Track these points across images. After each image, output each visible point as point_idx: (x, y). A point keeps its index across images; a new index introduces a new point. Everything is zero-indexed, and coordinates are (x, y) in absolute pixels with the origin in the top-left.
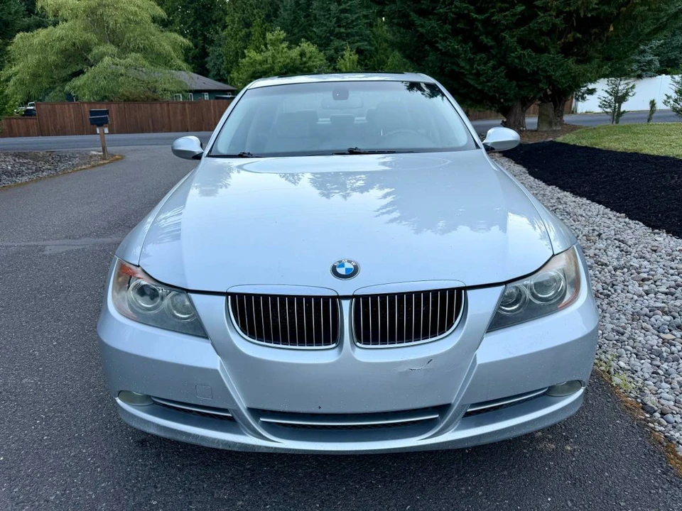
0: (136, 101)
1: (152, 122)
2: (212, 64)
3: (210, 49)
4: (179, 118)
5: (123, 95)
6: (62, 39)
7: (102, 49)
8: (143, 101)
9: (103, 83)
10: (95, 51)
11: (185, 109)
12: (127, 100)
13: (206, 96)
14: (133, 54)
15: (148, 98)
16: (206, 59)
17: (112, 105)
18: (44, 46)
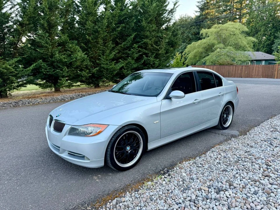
0: (224, 65)
1: (228, 73)
2: (275, 48)
3: (276, 41)
4: (239, 72)
5: (220, 63)
6: (205, 43)
7: (218, 46)
8: (226, 65)
9: (215, 58)
10: (215, 47)
11: (242, 68)
12: (221, 65)
13: (263, 63)
14: (229, 47)
15: (228, 64)
16: (273, 46)
17: (215, 67)
18: (199, 46)
